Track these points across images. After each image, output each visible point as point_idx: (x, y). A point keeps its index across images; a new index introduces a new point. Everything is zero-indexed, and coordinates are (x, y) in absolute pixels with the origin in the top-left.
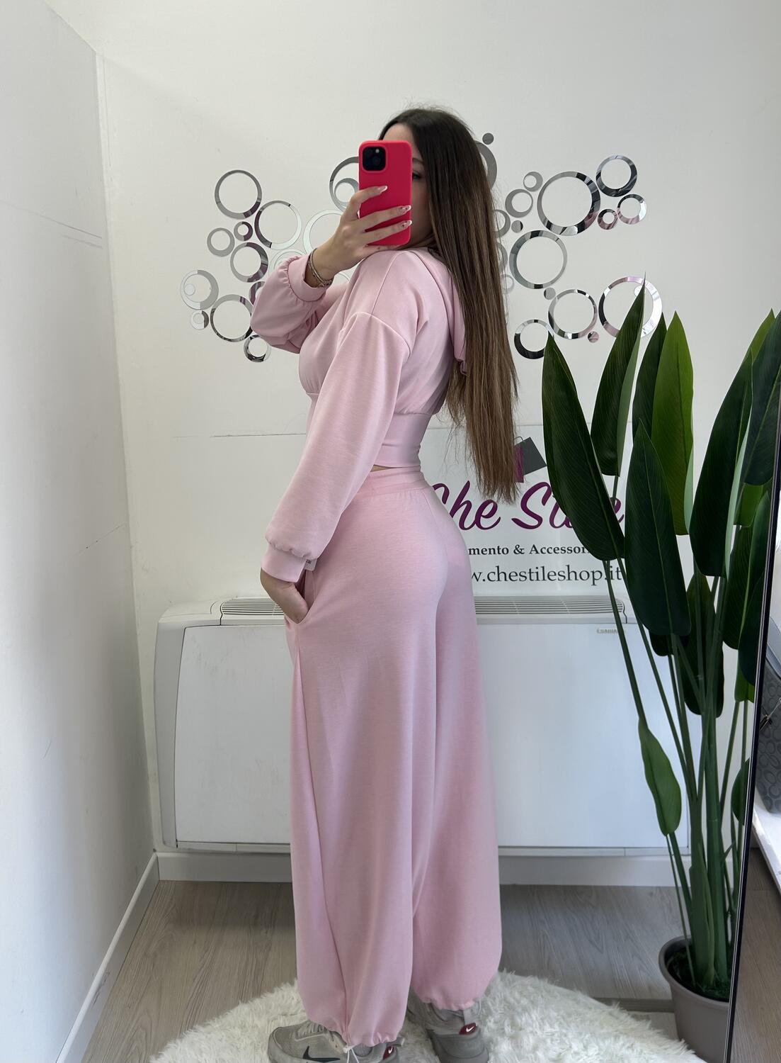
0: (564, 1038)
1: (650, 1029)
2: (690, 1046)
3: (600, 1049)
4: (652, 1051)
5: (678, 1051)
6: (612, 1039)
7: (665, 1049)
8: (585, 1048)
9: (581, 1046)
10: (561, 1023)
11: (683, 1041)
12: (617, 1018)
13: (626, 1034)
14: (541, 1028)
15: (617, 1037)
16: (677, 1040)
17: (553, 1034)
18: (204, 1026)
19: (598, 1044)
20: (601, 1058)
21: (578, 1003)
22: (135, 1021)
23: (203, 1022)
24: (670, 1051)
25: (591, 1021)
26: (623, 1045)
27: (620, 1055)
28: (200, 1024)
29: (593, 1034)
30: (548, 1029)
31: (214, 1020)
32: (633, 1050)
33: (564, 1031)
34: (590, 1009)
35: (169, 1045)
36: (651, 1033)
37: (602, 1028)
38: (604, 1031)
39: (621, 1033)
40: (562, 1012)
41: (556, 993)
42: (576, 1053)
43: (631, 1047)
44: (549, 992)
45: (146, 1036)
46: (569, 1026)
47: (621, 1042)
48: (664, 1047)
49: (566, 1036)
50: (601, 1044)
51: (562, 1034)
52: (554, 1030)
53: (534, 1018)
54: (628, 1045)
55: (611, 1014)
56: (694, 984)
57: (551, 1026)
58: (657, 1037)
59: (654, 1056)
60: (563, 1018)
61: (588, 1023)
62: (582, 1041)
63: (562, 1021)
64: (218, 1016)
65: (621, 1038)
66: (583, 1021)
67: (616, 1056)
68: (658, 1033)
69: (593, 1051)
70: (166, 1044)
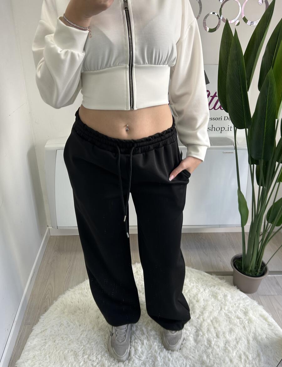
0: (197, 287)
1: (225, 282)
2: (238, 288)
3: (209, 290)
4: (226, 290)
5: (234, 290)
6: (213, 287)
7: (230, 289)
8: (205, 290)
9: (203, 289)
10: (196, 282)
11: (236, 286)
12: (214, 279)
13: (217, 284)
14: (190, 284)
15: (214, 286)
16: (234, 286)
17: (194, 286)
18: (72, 289)
19: (208, 289)
20: (210, 293)
21: (201, 275)
22: (46, 288)
23: (72, 288)
24: (232, 290)
25: (206, 281)
26: (217, 289)
27: (216, 292)
28: (71, 288)
29: (207, 285)
30: (192, 284)
31: (75, 286)
32: (220, 290)
33: (197, 285)
34: (205, 277)
35: (60, 296)
36: (226, 283)
37: (209, 283)
38: (210, 284)
39: (216, 284)
40: (196, 278)
41: (194, 272)
42: (202, 292)
43: (219, 289)
44: (191, 271)
45: (51, 293)
46: (199, 283)
47: (216, 288)
48: (230, 288)
49: (198, 286)
50: (210, 289)
51: (197, 286)
52: (194, 285)
53: (187, 281)
54: (218, 288)
55: (212, 278)
56: (243, 271)
57: (193, 283)
58: (227, 285)
59: (227, 292)
60: (197, 280)
61: (205, 281)
62: (203, 288)
63: (196, 281)
64: (77, 285)
65: (216, 286)
66: (203, 281)
67: (215, 292)
68: (228, 284)
69: (207, 291)
70: (59, 296)
